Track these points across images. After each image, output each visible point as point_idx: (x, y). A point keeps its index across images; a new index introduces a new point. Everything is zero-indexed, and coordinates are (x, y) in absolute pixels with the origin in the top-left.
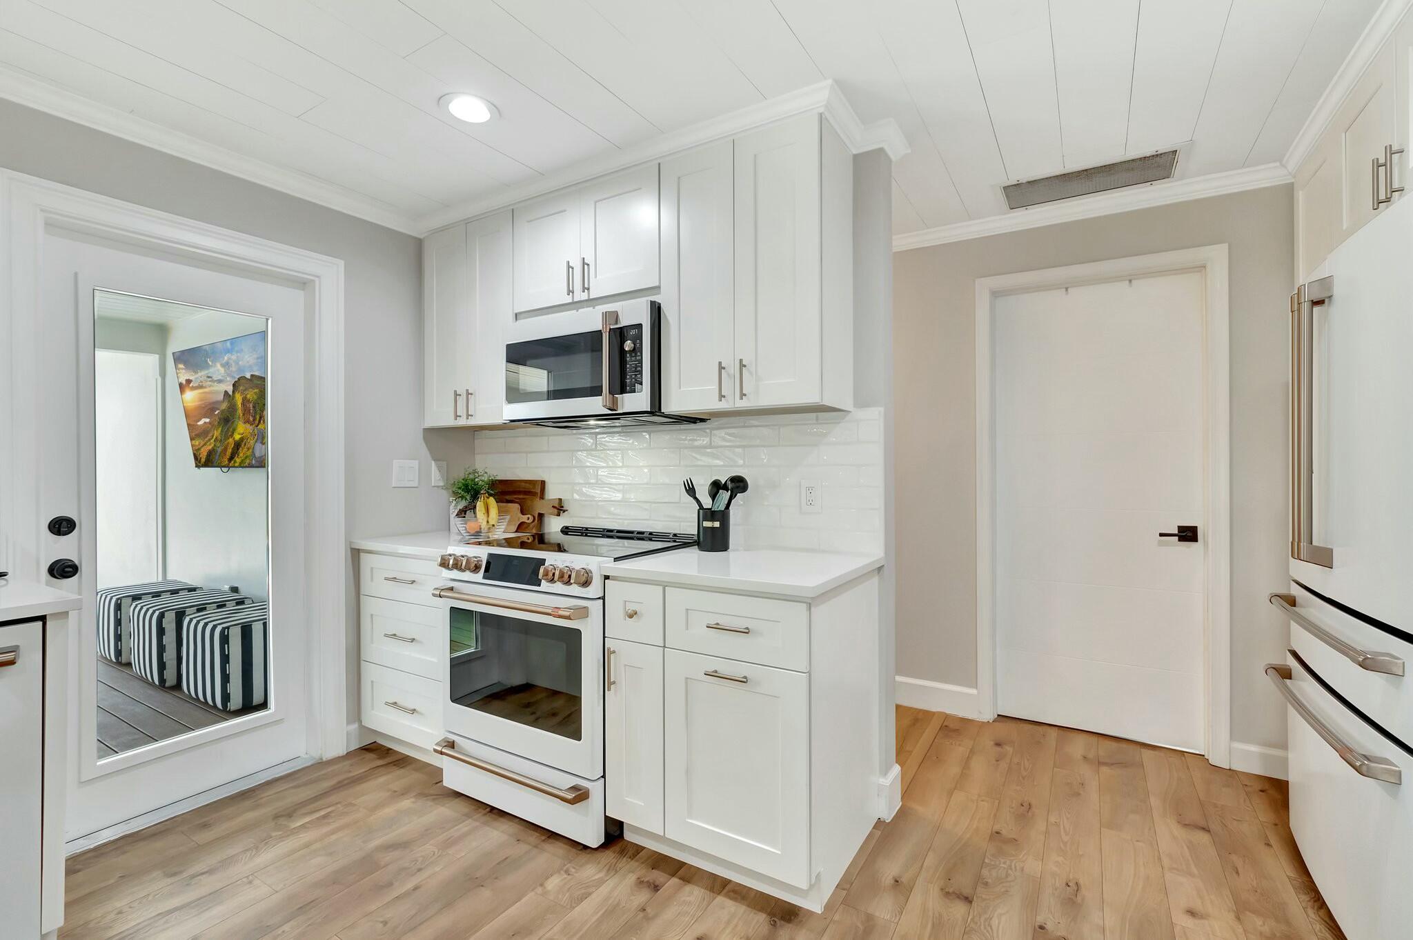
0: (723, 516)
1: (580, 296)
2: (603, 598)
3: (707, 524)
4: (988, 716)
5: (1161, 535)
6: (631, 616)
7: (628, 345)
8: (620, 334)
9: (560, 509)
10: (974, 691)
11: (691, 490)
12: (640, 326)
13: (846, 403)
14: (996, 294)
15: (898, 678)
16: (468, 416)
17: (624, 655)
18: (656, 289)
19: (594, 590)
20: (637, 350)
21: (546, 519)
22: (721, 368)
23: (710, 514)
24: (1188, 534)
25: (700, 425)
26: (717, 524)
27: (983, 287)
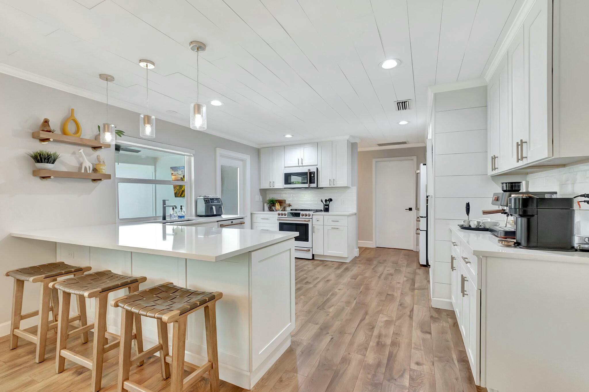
0: (328, 205)
1: (300, 165)
2: (312, 218)
3: (326, 207)
4: (374, 246)
5: (406, 209)
6: (318, 221)
7: (312, 175)
8: (310, 173)
9: (290, 205)
10: (372, 242)
11: (322, 201)
12: (314, 172)
13: (350, 186)
14: (376, 162)
15: (359, 241)
16: (273, 187)
17: (316, 227)
18: (317, 165)
19: (311, 217)
20: (314, 176)
21: (286, 208)
22: (330, 180)
23: (326, 205)
24: (410, 209)
25: (322, 189)
26: (327, 207)
27: (374, 161)
